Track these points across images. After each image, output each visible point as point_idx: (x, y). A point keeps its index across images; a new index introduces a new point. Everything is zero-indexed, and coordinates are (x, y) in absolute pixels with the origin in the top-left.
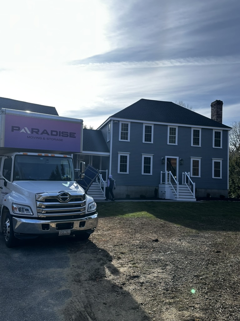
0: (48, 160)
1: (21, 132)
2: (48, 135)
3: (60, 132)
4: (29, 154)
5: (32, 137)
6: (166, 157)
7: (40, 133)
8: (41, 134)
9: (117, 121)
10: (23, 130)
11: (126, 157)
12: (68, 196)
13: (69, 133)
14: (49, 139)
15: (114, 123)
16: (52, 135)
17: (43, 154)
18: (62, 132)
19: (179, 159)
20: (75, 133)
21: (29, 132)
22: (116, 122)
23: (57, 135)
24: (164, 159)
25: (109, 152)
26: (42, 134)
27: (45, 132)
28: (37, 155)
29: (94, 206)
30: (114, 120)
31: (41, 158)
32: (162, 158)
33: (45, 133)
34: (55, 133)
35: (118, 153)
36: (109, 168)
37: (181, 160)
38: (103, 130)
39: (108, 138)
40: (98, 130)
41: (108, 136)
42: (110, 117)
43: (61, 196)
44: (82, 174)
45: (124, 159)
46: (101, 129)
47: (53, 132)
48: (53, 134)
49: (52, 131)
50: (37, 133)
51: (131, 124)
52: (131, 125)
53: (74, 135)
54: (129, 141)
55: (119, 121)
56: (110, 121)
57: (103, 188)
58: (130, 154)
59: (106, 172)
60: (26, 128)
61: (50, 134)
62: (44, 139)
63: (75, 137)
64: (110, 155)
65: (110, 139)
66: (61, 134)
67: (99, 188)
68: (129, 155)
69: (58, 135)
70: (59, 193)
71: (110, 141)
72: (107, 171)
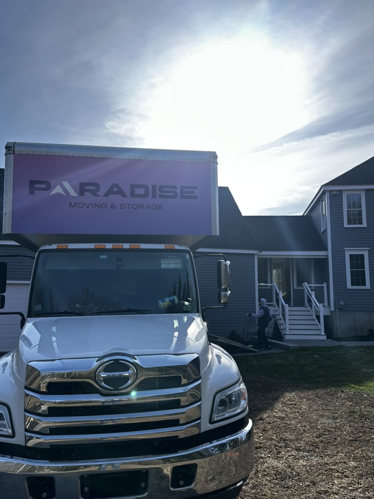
0: (119, 259)
1: (52, 193)
2: (124, 195)
3: (154, 187)
4: (72, 246)
5: (81, 205)
7: (102, 192)
8: (104, 196)
9: (336, 191)
10: (58, 190)
11: (363, 256)
12: (131, 371)
13: (179, 188)
14: (127, 206)
15: (331, 195)
16: (133, 195)
17: (109, 246)
18: (161, 187)
20: (196, 188)
21: (73, 193)
22: (336, 194)
23: (146, 195)
25: (326, 249)
26: (107, 195)
27: (115, 189)
28: (94, 247)
29: (239, 395)
30: (330, 191)
31: (103, 255)
33: (115, 193)
34: (141, 191)
35: (344, 251)
36: (329, 279)
38: (314, 215)
39: (322, 226)
40: (305, 215)
41: (322, 221)
42: (322, 186)
43: (105, 370)
44: (223, 293)
45: (357, 261)
46: (310, 213)
47: (136, 189)
48: (136, 193)
49: (133, 187)
50: (94, 193)
51: (365, 193)
52: (365, 196)
53: (193, 192)
54: (366, 226)
55: (341, 191)
56: (324, 193)
57: (318, 317)
58: (369, 251)
59: (323, 287)
60: (67, 185)
61: (128, 193)
62: (113, 207)
63: (196, 197)
64: (328, 256)
65: (326, 225)
66: (158, 193)
67: (310, 318)
68: (367, 252)
69: (148, 195)
70: (100, 358)
71: (326, 230)
72: (325, 285)
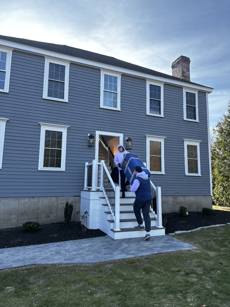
6: (98, 133)
19: (124, 138)
24: (92, 137)
32: (89, 135)
37: (127, 140)
52: (13, 57)
